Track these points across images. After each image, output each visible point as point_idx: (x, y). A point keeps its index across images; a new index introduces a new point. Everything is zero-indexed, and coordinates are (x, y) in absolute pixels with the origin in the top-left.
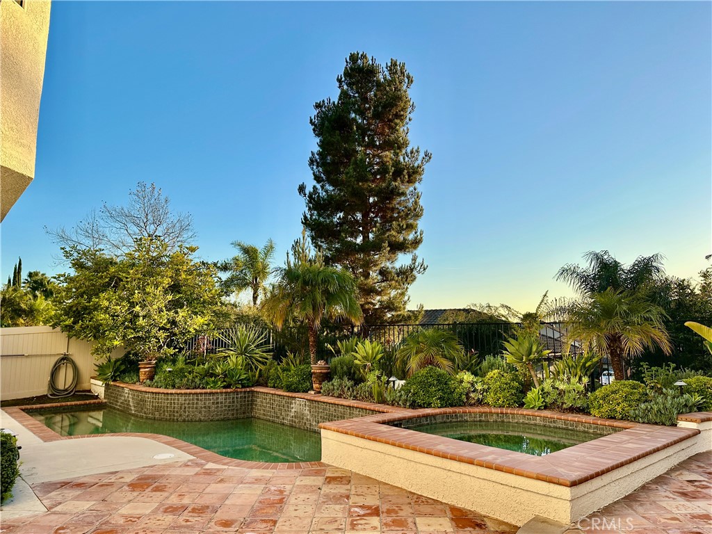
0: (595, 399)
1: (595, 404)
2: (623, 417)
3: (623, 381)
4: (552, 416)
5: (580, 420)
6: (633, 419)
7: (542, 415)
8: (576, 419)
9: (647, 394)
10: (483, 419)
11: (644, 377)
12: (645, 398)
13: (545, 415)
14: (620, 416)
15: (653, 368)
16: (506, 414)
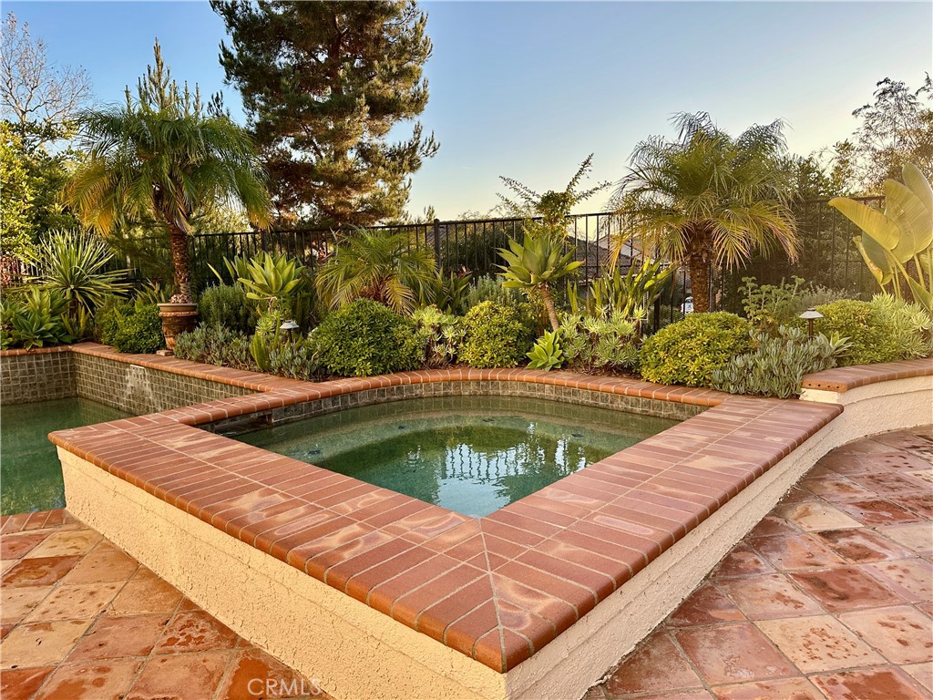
0: (651, 350)
1: (651, 358)
2: (699, 382)
3: (706, 315)
4: (572, 382)
5: (619, 389)
6: (718, 387)
7: (554, 381)
8: (613, 389)
9: (747, 337)
10: (452, 391)
11: (746, 304)
12: (744, 346)
13: (560, 381)
14: (694, 382)
15: (763, 287)
16: (493, 380)
